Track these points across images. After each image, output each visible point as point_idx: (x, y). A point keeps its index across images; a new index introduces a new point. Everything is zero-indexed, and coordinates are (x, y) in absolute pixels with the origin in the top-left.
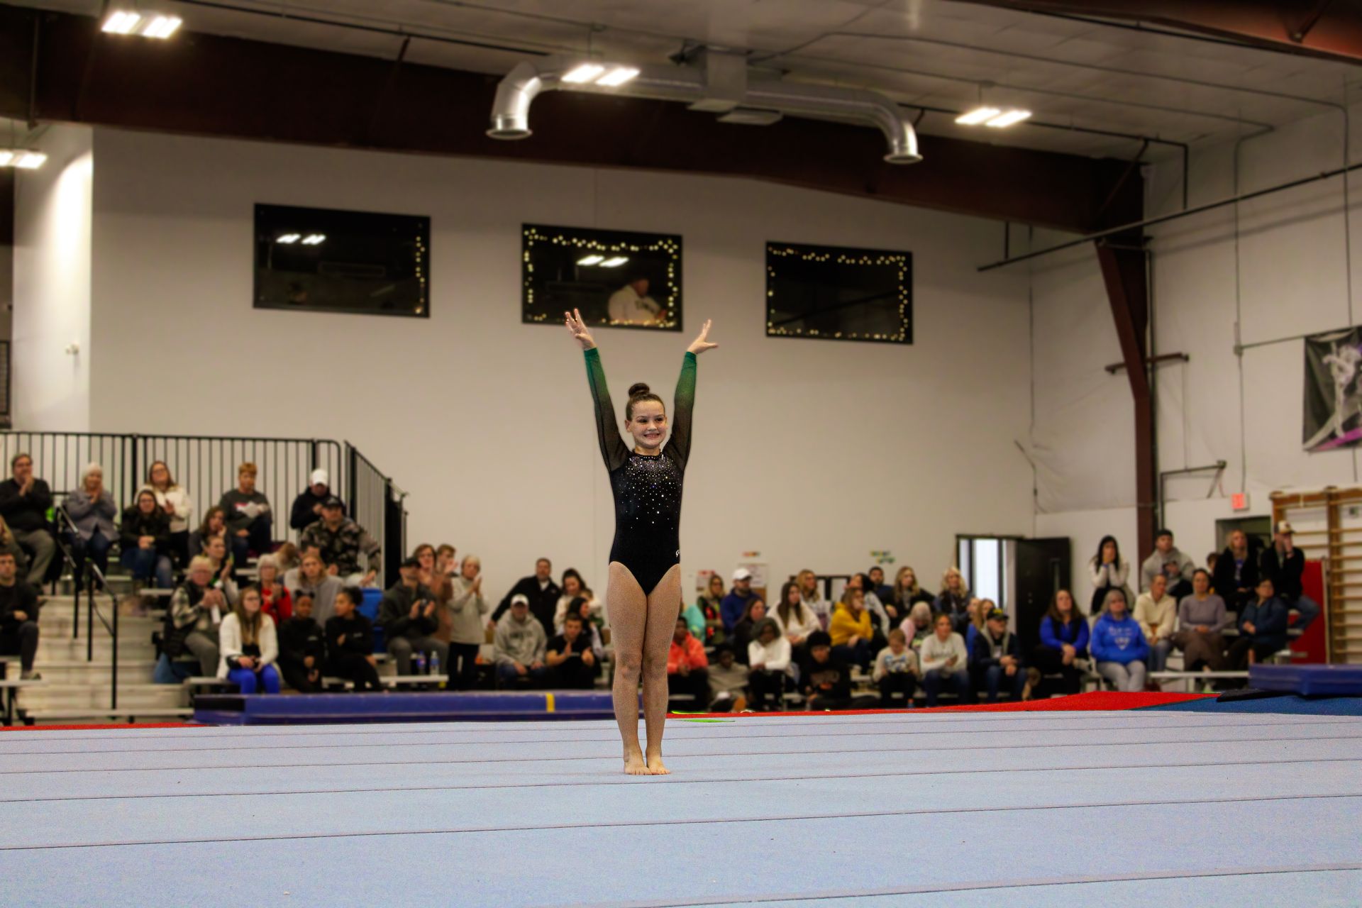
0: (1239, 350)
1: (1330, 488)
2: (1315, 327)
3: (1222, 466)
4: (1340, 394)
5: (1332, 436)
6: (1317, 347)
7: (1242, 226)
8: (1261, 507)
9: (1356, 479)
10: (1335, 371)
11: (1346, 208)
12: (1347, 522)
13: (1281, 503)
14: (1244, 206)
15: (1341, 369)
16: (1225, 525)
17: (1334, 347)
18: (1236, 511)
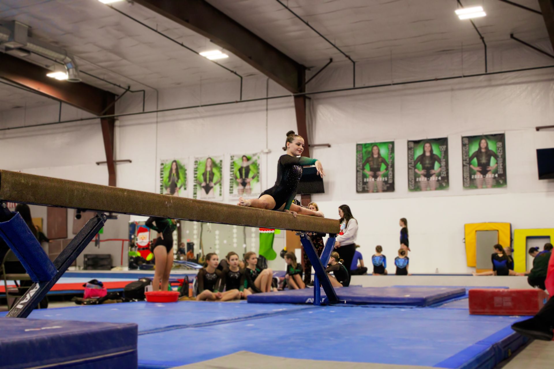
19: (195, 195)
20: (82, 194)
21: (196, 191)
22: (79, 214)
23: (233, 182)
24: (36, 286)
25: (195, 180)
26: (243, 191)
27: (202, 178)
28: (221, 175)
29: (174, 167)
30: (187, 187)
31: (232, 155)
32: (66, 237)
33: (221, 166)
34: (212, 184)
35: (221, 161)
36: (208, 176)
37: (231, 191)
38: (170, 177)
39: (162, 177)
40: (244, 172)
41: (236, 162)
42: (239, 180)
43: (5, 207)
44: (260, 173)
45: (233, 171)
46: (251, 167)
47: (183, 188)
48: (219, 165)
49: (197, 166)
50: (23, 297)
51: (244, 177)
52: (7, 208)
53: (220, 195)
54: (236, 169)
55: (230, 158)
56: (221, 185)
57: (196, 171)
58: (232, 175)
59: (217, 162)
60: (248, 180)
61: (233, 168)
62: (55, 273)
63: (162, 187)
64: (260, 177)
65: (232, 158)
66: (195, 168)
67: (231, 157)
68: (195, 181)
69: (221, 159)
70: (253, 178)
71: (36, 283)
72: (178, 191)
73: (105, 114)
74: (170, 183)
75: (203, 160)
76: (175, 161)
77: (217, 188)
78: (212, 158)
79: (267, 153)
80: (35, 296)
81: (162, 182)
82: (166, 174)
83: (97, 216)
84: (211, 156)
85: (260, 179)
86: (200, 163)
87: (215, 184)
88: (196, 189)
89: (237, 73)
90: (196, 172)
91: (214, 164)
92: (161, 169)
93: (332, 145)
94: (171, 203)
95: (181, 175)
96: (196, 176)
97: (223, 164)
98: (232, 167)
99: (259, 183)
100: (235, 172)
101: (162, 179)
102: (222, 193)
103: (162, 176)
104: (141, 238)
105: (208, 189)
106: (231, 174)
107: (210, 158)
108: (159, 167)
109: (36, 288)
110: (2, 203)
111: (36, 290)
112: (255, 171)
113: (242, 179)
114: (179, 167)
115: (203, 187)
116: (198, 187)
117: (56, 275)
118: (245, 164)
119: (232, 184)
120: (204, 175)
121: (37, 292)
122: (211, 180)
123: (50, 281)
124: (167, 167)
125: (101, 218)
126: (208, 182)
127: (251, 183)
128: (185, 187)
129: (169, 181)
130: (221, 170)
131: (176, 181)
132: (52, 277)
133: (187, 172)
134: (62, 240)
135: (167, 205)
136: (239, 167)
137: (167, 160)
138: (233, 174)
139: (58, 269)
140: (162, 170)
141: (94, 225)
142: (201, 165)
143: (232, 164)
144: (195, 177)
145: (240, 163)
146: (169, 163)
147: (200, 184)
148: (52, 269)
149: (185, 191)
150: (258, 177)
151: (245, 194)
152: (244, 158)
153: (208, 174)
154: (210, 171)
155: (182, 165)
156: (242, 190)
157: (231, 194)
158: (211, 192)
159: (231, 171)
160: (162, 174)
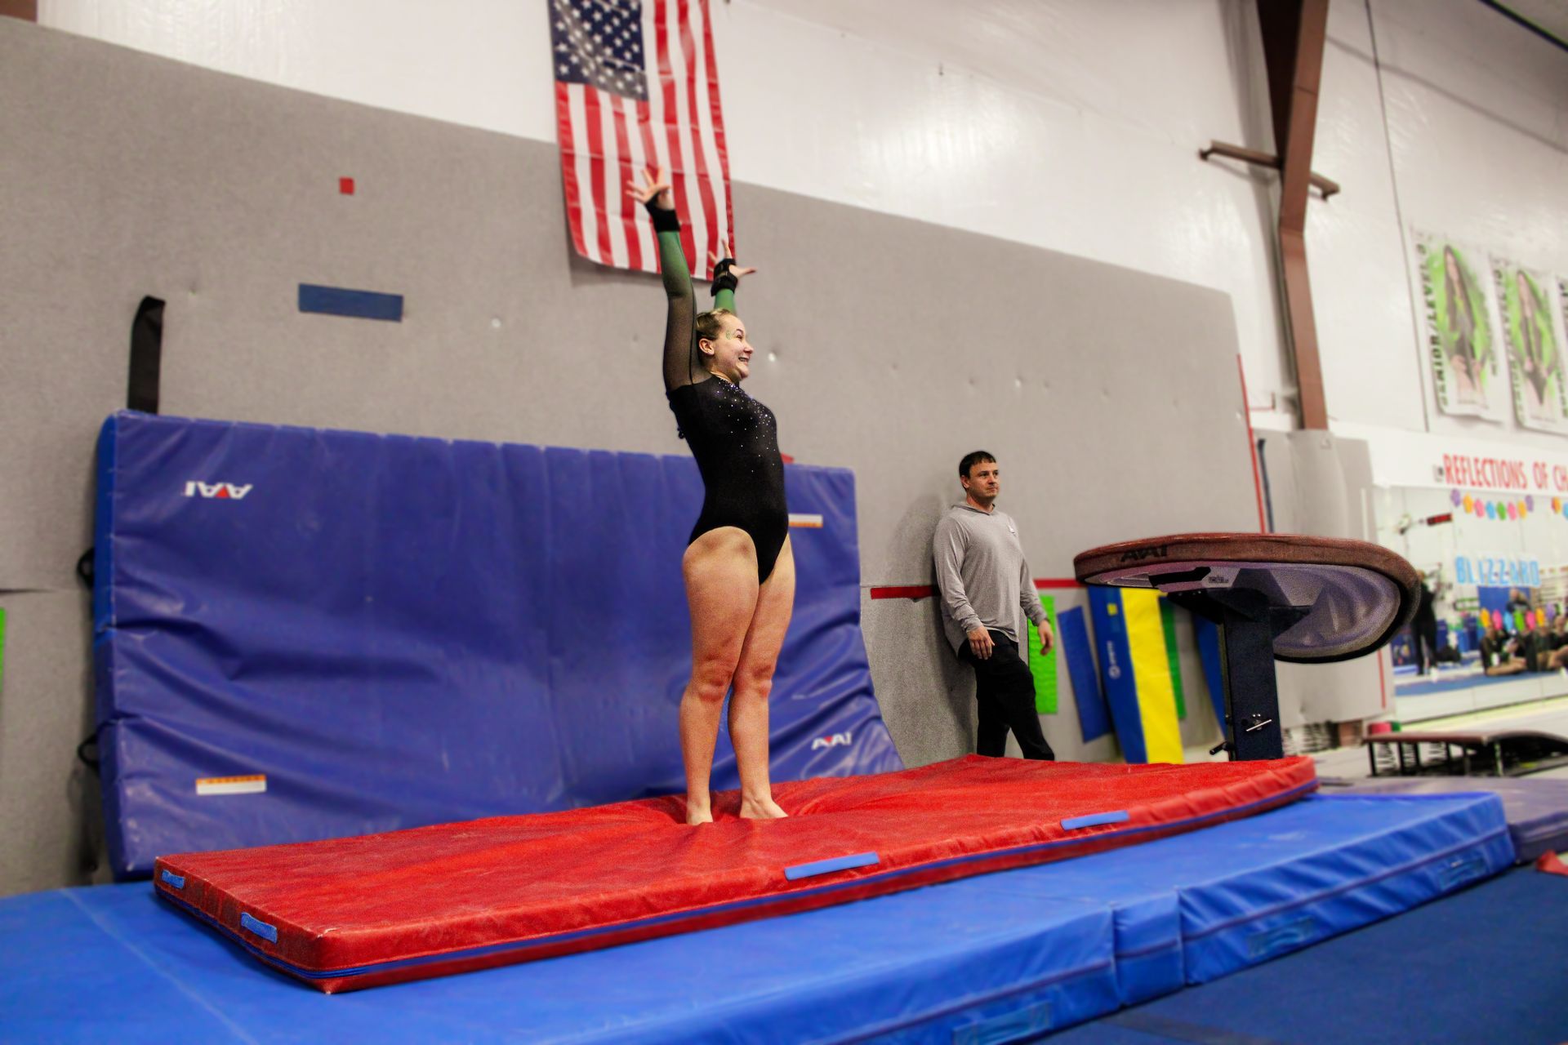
19: (1518, 402)
27: (1521, 341)
28: (1553, 340)
29: (1452, 274)
31: (1561, 280)
34: (1543, 370)
36: (1532, 337)
38: (1451, 310)
39: (1431, 305)
49: (1502, 290)
55: (1558, 290)
63: (1436, 347)
67: (1561, 287)
69: (1544, 286)
72: (1478, 374)
74: (1458, 338)
76: (1449, 250)
78: (1526, 273)
87: (1549, 372)
90: (1506, 315)
91: (1534, 298)
92: (1422, 267)
95: (1476, 314)
101: (1430, 312)
103: (1430, 298)
105: (1538, 384)
107: (1523, 274)
108: (1415, 260)
114: (1464, 277)
115: (1529, 375)
120: (1524, 329)
122: (1539, 352)
124: (1433, 266)
126: (1535, 359)
128: (1493, 363)
129: (1453, 325)
130: (1552, 325)
131: (1468, 332)
133: (1486, 306)
137: (1427, 238)
140: (1426, 273)
149: (1496, 379)
153: (1533, 331)
154: (1533, 323)
158: (1546, 396)
160: (1428, 292)
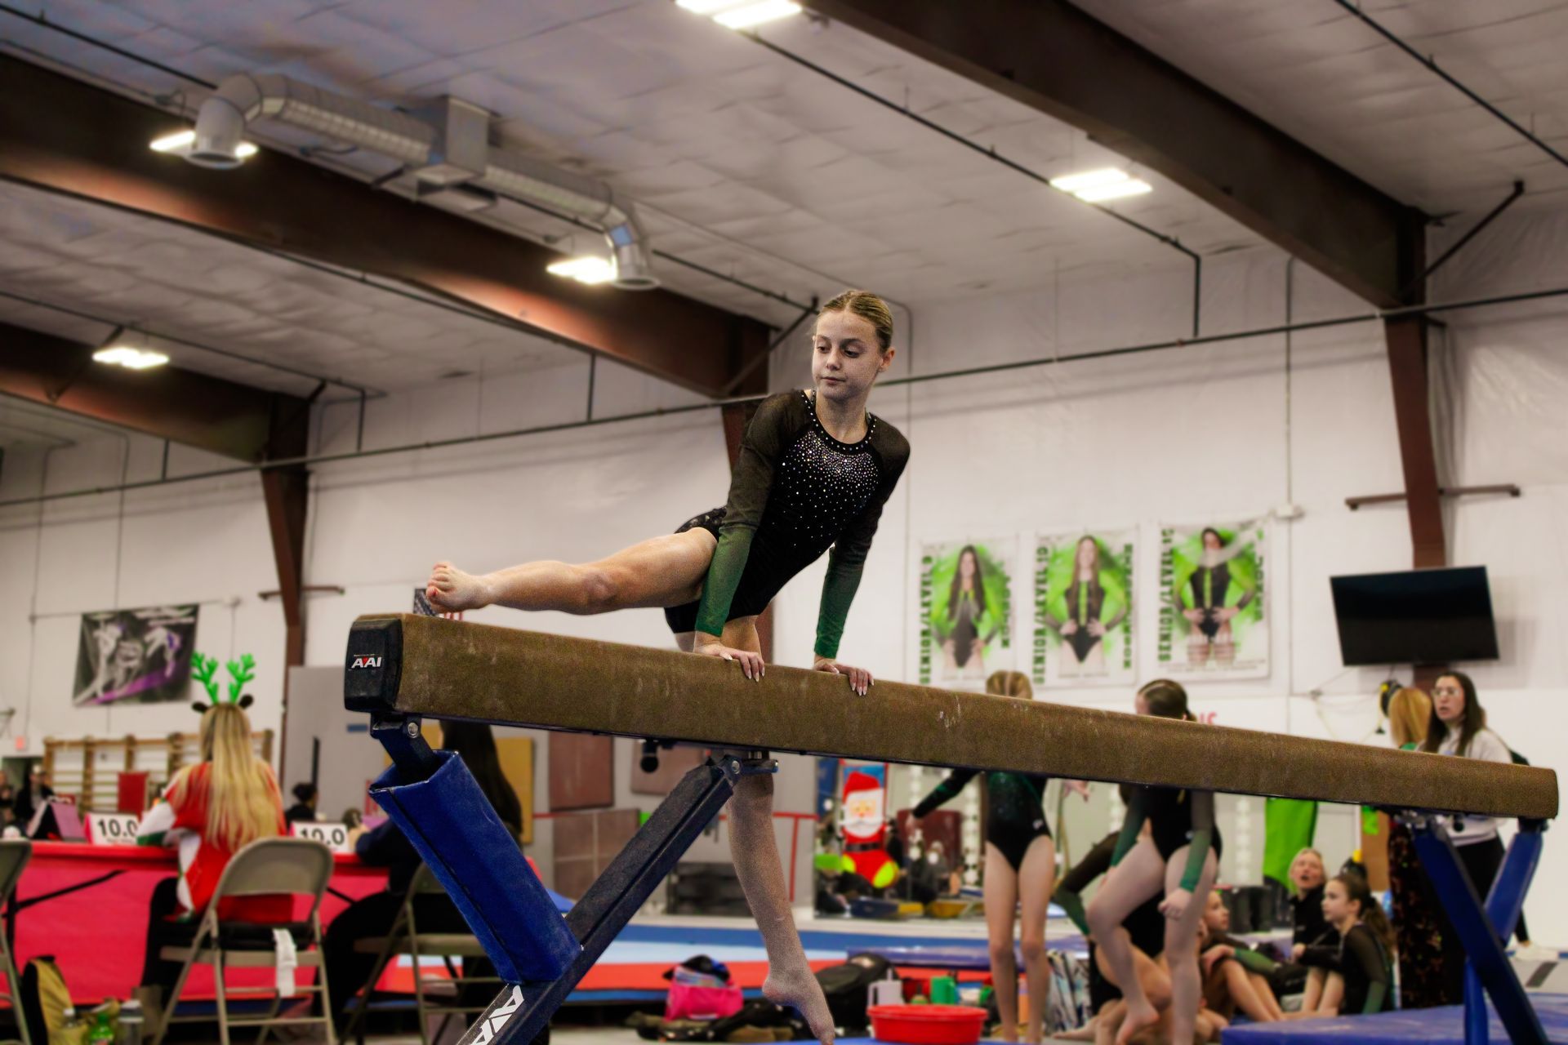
0: (33, 619)
1: (88, 737)
2: (90, 607)
3: (11, 713)
4: (103, 662)
5: (94, 696)
6: (90, 623)
7: (47, 517)
8: (37, 749)
9: (108, 729)
10: (101, 644)
11: (121, 516)
12: (99, 765)
13: (51, 746)
14: (48, 504)
15: (106, 643)
16: (10, 761)
17: (102, 625)
18: (19, 749)
19: (1039, 666)
20: (662, 691)
21: (1043, 651)
22: (651, 755)
23: (1170, 621)
24: (512, 995)
25: (1038, 614)
26: (1206, 652)
27: (1062, 607)
28: (1128, 595)
29: (968, 570)
30: (1010, 636)
31: (1167, 528)
32: (610, 803)
33: (1128, 567)
34: (1097, 628)
35: (1129, 548)
36: (1083, 600)
37: (1164, 652)
38: (952, 603)
39: (926, 605)
40: (1207, 585)
41: (1182, 551)
42: (1193, 615)
43: (414, 736)
44: (1265, 588)
45: (1169, 583)
46: (1234, 569)
47: (997, 641)
48: (1122, 562)
49: (1044, 564)
50: (471, 1032)
51: (1208, 603)
52: (420, 738)
53: (1127, 664)
54: (1181, 577)
55: (1159, 538)
56: (1127, 630)
57: (1043, 582)
58: (1168, 597)
59: (1116, 550)
60: (1221, 614)
61: (1170, 572)
62: (573, 954)
63: (926, 638)
64: (1265, 602)
65: (1166, 535)
66: (1039, 573)
67: (1164, 533)
68: (1040, 618)
69: (1127, 540)
70: (1242, 605)
71: (512, 986)
72: (979, 651)
73: (736, 393)
74: (953, 624)
75: (1067, 546)
76: (970, 549)
77: (1114, 638)
78: (1098, 537)
79: (1290, 519)
80: (510, 1030)
81: (926, 619)
82: (941, 593)
83: (710, 762)
84: (1093, 529)
85: (1264, 608)
86: (1056, 556)
87: (1109, 627)
88: (1043, 642)
89: (1184, 242)
90: (1042, 587)
91: (1104, 559)
92: (924, 575)
93: (1524, 490)
94: (956, 715)
95: (991, 596)
96: (1041, 598)
97: (1135, 558)
98: (1168, 567)
99: (1261, 625)
100: (1176, 586)
101: (925, 610)
102: (1133, 658)
103: (927, 599)
104: (858, 809)
105: (1082, 643)
106: (1163, 594)
107: (1091, 539)
108: (916, 571)
109: (513, 1003)
110: (406, 724)
111: (513, 1009)
112: (1249, 583)
113: (1200, 610)
114: (983, 568)
115: (1068, 637)
116: (1050, 638)
117: (578, 960)
118: (1213, 558)
119: (1166, 626)
120: (1071, 594)
121: (516, 1017)
122: (1094, 613)
123: (557, 980)
124: (942, 569)
125: (724, 769)
126: (1083, 621)
127: (1234, 622)
128: (1005, 637)
129: (952, 615)
130: (1129, 577)
131: (973, 618)
132: (564, 968)
133: (1010, 586)
134: (595, 812)
135: (942, 721)
136: (1192, 569)
137: (942, 547)
138: (1171, 593)
139: (583, 942)
140: (927, 579)
141: (701, 792)
142: (1059, 561)
143: (1167, 558)
144: (1039, 604)
145: (1193, 556)
146: (949, 556)
147: (1057, 627)
148: (565, 944)
149: (1006, 651)
150: (1258, 602)
151: (1211, 663)
152: (1210, 537)
153: (1083, 592)
154: (1089, 583)
155: (995, 561)
156: (1202, 647)
157: (1165, 663)
158: (1094, 653)
159: (1164, 583)
160: (925, 593)
